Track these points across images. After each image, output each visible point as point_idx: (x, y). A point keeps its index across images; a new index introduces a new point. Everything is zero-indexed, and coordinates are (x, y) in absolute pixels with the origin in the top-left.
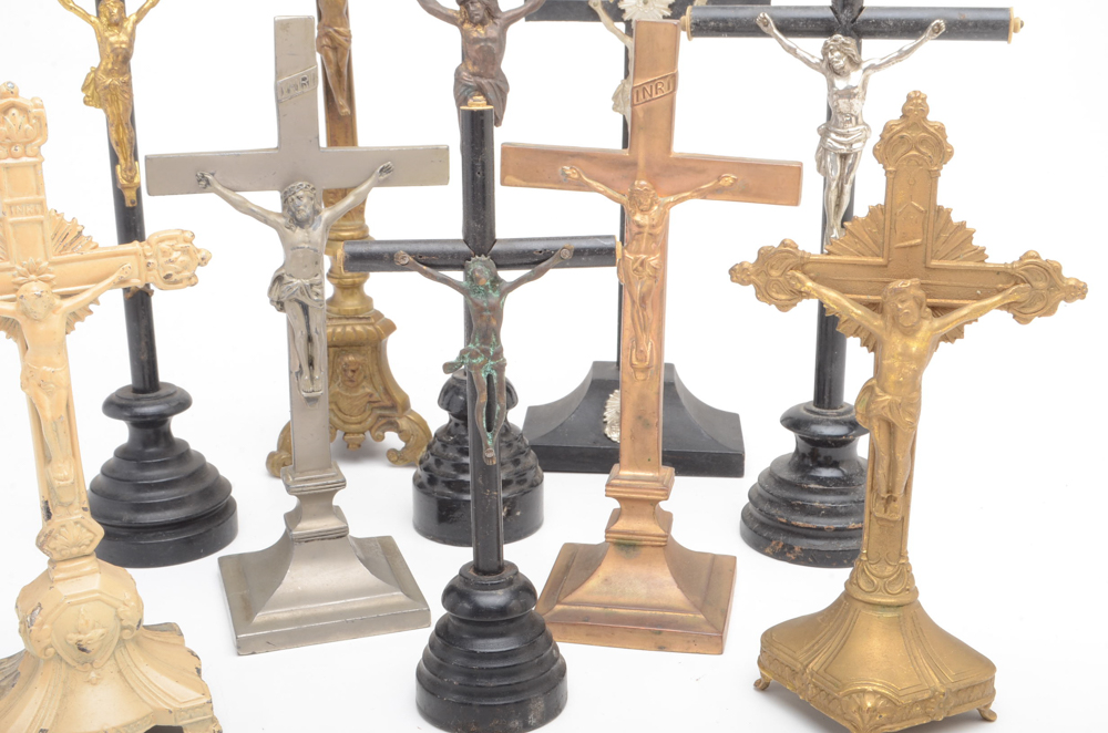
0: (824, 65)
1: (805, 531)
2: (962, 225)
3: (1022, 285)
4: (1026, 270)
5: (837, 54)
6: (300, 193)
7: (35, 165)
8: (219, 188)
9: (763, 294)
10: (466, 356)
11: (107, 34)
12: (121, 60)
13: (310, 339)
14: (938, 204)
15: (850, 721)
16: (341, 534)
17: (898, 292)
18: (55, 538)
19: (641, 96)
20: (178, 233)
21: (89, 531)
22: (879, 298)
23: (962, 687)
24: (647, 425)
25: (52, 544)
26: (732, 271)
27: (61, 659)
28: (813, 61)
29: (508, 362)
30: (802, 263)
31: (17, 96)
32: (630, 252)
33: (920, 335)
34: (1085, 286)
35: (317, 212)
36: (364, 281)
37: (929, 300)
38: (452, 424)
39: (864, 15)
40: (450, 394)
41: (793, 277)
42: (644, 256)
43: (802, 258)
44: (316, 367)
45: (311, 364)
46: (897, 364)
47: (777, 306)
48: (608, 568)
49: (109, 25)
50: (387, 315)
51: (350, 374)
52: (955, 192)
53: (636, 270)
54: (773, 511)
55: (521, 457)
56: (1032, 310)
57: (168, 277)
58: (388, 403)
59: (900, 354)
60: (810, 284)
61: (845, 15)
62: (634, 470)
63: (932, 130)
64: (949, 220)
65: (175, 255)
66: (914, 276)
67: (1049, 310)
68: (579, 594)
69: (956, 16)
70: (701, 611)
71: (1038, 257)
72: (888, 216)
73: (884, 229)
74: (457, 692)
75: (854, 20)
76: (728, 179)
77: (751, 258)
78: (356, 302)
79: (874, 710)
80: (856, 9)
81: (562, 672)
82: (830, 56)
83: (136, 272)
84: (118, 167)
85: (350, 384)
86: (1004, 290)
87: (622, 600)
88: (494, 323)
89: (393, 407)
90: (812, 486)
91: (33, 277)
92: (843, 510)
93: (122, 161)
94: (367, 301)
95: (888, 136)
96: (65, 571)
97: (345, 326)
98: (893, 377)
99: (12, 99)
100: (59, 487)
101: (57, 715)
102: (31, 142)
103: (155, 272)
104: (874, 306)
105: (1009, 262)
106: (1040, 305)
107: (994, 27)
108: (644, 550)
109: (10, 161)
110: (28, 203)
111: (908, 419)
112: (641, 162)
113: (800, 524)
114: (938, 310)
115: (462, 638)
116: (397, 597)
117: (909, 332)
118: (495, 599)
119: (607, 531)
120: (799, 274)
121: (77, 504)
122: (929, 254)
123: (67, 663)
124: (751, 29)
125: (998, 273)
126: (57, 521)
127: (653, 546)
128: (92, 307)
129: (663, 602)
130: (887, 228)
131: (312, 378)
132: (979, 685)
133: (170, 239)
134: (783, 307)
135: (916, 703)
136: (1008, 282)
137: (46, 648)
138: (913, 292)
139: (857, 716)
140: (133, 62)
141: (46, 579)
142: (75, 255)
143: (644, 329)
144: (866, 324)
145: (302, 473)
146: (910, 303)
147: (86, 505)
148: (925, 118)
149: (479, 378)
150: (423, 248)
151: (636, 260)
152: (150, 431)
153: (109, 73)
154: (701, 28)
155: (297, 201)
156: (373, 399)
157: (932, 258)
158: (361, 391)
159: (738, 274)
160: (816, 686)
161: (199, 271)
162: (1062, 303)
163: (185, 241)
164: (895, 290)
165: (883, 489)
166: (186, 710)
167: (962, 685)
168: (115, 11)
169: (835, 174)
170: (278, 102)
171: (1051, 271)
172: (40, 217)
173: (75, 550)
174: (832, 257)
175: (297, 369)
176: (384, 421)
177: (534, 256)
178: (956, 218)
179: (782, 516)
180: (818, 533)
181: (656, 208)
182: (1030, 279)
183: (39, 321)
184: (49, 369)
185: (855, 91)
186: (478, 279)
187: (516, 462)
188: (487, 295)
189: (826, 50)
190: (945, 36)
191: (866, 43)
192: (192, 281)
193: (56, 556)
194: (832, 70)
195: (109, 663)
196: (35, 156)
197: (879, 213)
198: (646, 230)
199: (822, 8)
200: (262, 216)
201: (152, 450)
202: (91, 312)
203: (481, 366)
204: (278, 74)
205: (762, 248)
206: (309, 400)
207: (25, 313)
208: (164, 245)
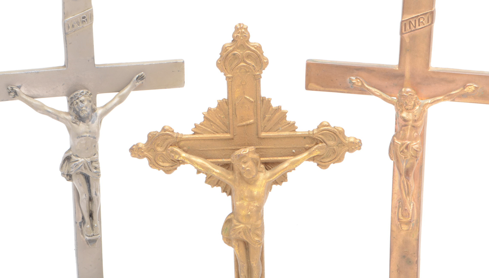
2: (279, 108)
3: (320, 145)
4: (322, 134)
6: (83, 98)
8: (24, 96)
9: (154, 164)
13: (91, 199)
14: (262, 96)
17: (241, 157)
22: (229, 160)
26: (131, 150)
30: (178, 141)
32: (398, 139)
33: (258, 183)
34: (360, 142)
35: (94, 111)
37: (262, 159)
41: (172, 151)
42: (408, 143)
43: (177, 138)
44: (95, 217)
45: (91, 216)
46: (245, 204)
47: (164, 171)
53: (402, 151)
56: (329, 160)
59: (247, 197)
60: (184, 155)
63: (253, 48)
64: (270, 106)
67: (339, 159)
71: (329, 125)
72: (230, 106)
73: (229, 114)
76: (471, 87)
77: (143, 140)
86: (310, 148)
95: (225, 54)
98: (244, 212)
104: (227, 166)
105: (311, 130)
106: (333, 156)
111: (256, 239)
114: (268, 165)
117: (251, 182)
120: (176, 149)
122: (259, 129)
125: (305, 138)
130: (231, 114)
131: (92, 226)
134: (168, 171)
136: (312, 143)
138: (251, 155)
143: (408, 194)
144: (223, 179)
146: (250, 163)
148: (248, 41)
151: (403, 144)
155: (80, 103)
157: (262, 131)
159: (136, 151)
162: (347, 154)
164: (239, 155)
171: (338, 133)
174: (197, 136)
178: (274, 104)
181: (417, 107)
182: (325, 140)
197: (225, 104)
198: (411, 123)
200: (55, 115)
205: (150, 133)
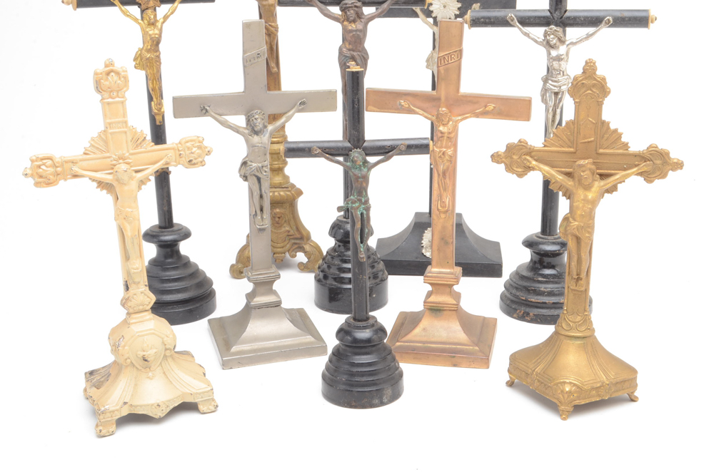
0: (545, 43)
1: (536, 304)
2: (616, 130)
3: (648, 163)
4: (650, 154)
5: (552, 36)
6: (257, 116)
7: (122, 102)
8: (213, 114)
9: (509, 168)
10: (350, 202)
11: (148, 30)
12: (156, 43)
13: (261, 196)
14: (603, 119)
15: (558, 399)
16: (277, 304)
17: (581, 166)
18: (131, 301)
19: (443, 62)
20: (195, 138)
21: (148, 297)
22: (571, 170)
23: (618, 381)
24: (446, 243)
25: (129, 304)
26: (492, 156)
27: (134, 366)
28: (539, 40)
29: (372, 206)
30: (530, 152)
31: (114, 66)
32: (437, 147)
33: (593, 189)
34: (682, 162)
35: (265, 127)
36: (285, 167)
38: (337, 245)
39: (567, 14)
40: (336, 229)
41: (525, 159)
42: (445, 150)
43: (530, 149)
44: (264, 211)
45: (262, 210)
46: (581, 205)
47: (517, 175)
48: (425, 323)
49: (148, 25)
50: (298, 186)
51: (277, 219)
52: (612, 113)
53: (440, 157)
54: (518, 294)
55: (376, 264)
56: (654, 176)
57: (190, 161)
58: (298, 236)
59: (583, 200)
60: (534, 163)
61: (557, 15)
62: (439, 268)
63: (599, 79)
64: (609, 128)
65: (194, 149)
66: (590, 158)
67: (663, 176)
68: (409, 337)
69: (619, 14)
70: (477, 345)
71: (657, 147)
72: (575, 126)
74: (344, 384)
75: (562, 17)
76: (491, 107)
77: (503, 149)
78: (280, 178)
79: (570, 392)
80: (563, 11)
81: (401, 375)
82: (548, 38)
83: (174, 159)
84: (153, 103)
85: (277, 225)
86: (639, 165)
87: (433, 340)
88: (365, 185)
89: (302, 238)
90: (540, 279)
91: (121, 161)
92: (557, 292)
93: (155, 99)
94: (286, 178)
95: (575, 83)
96: (135, 318)
97: (274, 192)
98: (579, 212)
99: (111, 68)
100: (134, 273)
101: (132, 395)
102: (121, 90)
103: (183, 159)
104: (569, 175)
105: (642, 150)
106: (658, 173)
107: (639, 20)
108: (445, 312)
109: (110, 100)
110: (119, 122)
111: (587, 235)
112: (443, 98)
113: (533, 300)
114: (603, 176)
115: (347, 356)
116: (309, 338)
117: (588, 188)
118: (364, 334)
119: (425, 302)
120: (528, 158)
121: (142, 283)
122: (598, 146)
123: (137, 368)
124: (504, 23)
125: (636, 156)
126: (132, 291)
127: (450, 310)
129: (456, 341)
130: (576, 132)
131: (262, 218)
132: (628, 380)
133: (191, 141)
134: (520, 176)
135: (593, 389)
137: (126, 359)
138: (589, 166)
139: (561, 396)
140: (160, 46)
141: (125, 323)
142: (143, 150)
143: (445, 190)
144: (565, 184)
145: (256, 270)
146: (588, 172)
147: (147, 284)
148: (595, 73)
149: (356, 214)
150: (326, 145)
151: (440, 151)
152: (169, 250)
153: (148, 51)
154: (476, 23)
155: (255, 120)
156: (289, 234)
157: (600, 148)
158: (283, 229)
159: (496, 158)
160: (539, 381)
161: (207, 159)
162: (670, 172)
163: (199, 142)
164: (579, 165)
165: (575, 273)
166: (200, 394)
167: (618, 380)
168: (152, 17)
169: (551, 104)
170: (245, 67)
171: (664, 154)
172: (125, 129)
173: (141, 307)
174: (546, 148)
175: (254, 213)
176: (296, 246)
177: (386, 149)
178: (612, 127)
179: (523, 296)
180: (543, 305)
181: (451, 123)
182: (652, 159)
183: (125, 184)
184: (130, 210)
185: (562, 57)
186: (356, 161)
187: (373, 267)
188: (360, 170)
189: (546, 34)
190: (612, 26)
191: (569, 30)
192: (202, 163)
193: (131, 311)
194: (549, 46)
195: (159, 368)
196: (123, 97)
197: (571, 124)
198: (446, 135)
199: (544, 10)
200: (236, 129)
201: (170, 260)
203: (358, 208)
204: (244, 52)
205: (508, 144)
206: (261, 230)
207: (118, 180)
208: (188, 144)
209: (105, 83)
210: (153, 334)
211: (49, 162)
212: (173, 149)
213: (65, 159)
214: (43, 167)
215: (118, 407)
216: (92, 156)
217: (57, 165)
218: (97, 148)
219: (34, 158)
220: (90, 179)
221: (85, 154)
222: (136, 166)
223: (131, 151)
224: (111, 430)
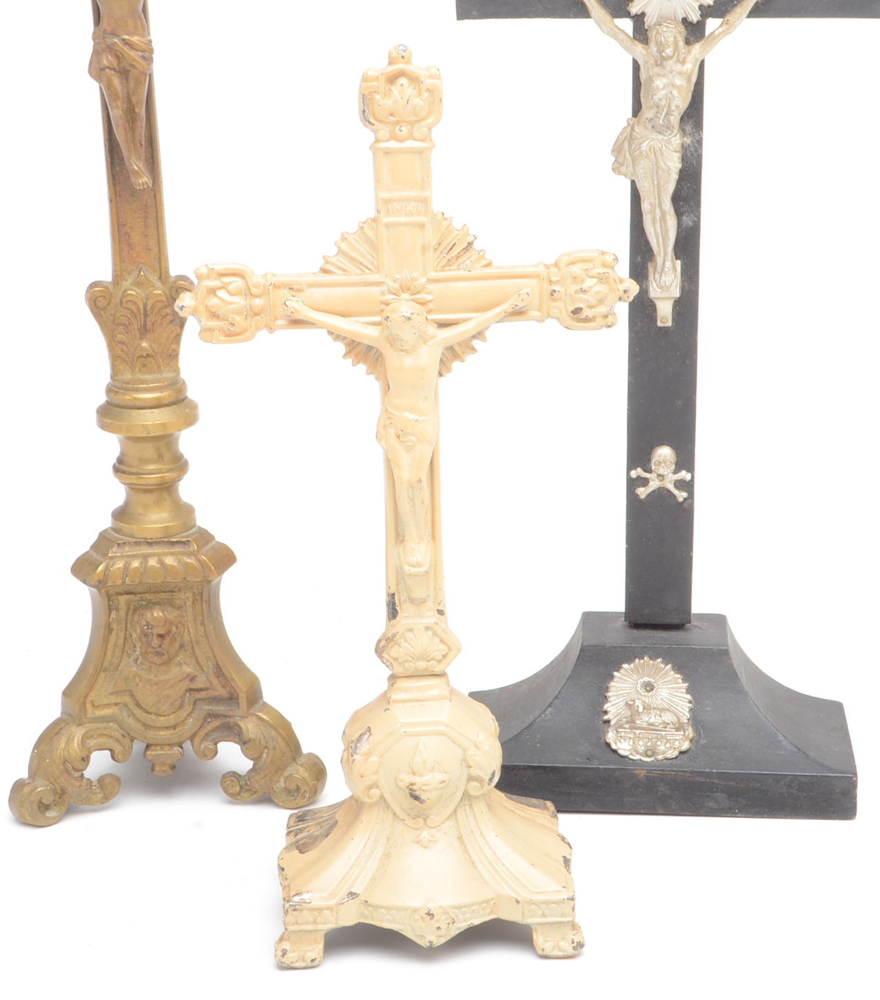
7: (420, 152)
18: (399, 645)
20: (596, 255)
21: (442, 641)
25: (394, 652)
27: (388, 807)
31: (409, 62)
57: (577, 311)
65: (589, 283)
83: (537, 303)
91: (406, 296)
99: (401, 66)
100: (410, 575)
101: (373, 879)
102: (420, 121)
103: (560, 304)
109: (393, 144)
110: (409, 200)
121: (431, 604)
123: (395, 814)
126: (404, 622)
128: (476, 343)
133: (584, 261)
137: (370, 787)
141: (385, 699)
142: (462, 273)
163: (604, 265)
166: (538, 904)
172: (423, 219)
173: (422, 665)
183: (406, 351)
184: (411, 416)
192: (609, 321)
193: (398, 670)
195: (448, 823)
196: (423, 140)
202: (473, 350)
207: (392, 340)
208: (576, 269)
209: (384, 103)
210: (442, 734)
211: (237, 283)
212: (537, 276)
213: (275, 280)
214: (222, 294)
215: (332, 902)
216: (340, 277)
217: (254, 291)
218: (353, 260)
219: (204, 271)
220: (330, 333)
221: (324, 271)
222: (441, 312)
223: (433, 275)
224: (310, 955)
